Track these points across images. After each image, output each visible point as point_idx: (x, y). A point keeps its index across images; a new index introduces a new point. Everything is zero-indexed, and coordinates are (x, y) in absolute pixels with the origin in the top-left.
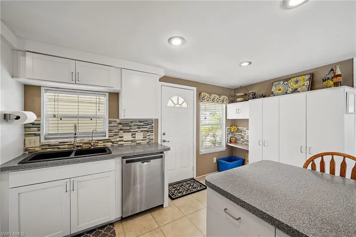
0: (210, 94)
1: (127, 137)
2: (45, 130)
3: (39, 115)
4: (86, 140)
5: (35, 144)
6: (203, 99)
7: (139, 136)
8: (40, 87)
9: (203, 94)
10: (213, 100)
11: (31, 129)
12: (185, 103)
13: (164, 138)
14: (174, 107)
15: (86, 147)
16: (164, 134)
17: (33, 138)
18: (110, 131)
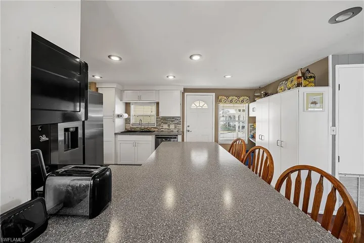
0: (228, 97)
1: (165, 126)
2: (132, 121)
3: (129, 115)
4: (146, 127)
5: (129, 127)
6: (221, 101)
7: (172, 127)
8: (130, 103)
9: (220, 98)
10: (231, 102)
11: (127, 121)
12: (205, 105)
13: (188, 129)
14: (197, 109)
15: (146, 130)
16: (188, 127)
17: (128, 125)
18: (157, 123)
